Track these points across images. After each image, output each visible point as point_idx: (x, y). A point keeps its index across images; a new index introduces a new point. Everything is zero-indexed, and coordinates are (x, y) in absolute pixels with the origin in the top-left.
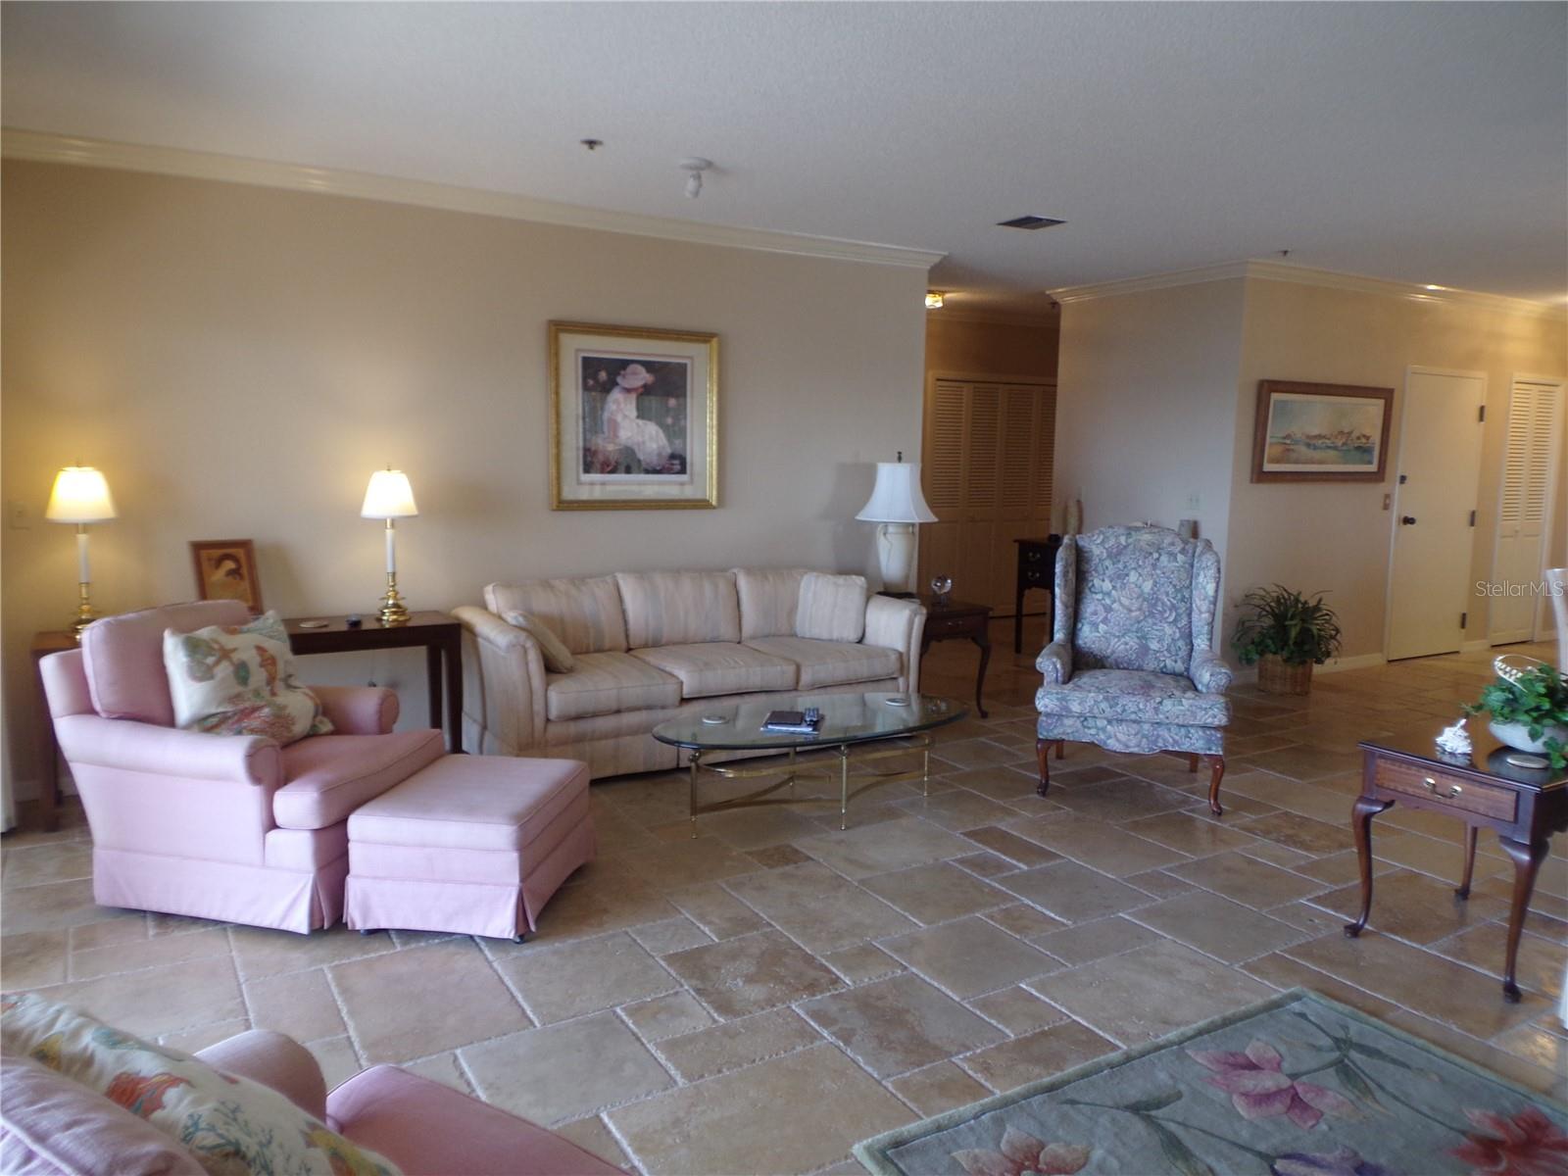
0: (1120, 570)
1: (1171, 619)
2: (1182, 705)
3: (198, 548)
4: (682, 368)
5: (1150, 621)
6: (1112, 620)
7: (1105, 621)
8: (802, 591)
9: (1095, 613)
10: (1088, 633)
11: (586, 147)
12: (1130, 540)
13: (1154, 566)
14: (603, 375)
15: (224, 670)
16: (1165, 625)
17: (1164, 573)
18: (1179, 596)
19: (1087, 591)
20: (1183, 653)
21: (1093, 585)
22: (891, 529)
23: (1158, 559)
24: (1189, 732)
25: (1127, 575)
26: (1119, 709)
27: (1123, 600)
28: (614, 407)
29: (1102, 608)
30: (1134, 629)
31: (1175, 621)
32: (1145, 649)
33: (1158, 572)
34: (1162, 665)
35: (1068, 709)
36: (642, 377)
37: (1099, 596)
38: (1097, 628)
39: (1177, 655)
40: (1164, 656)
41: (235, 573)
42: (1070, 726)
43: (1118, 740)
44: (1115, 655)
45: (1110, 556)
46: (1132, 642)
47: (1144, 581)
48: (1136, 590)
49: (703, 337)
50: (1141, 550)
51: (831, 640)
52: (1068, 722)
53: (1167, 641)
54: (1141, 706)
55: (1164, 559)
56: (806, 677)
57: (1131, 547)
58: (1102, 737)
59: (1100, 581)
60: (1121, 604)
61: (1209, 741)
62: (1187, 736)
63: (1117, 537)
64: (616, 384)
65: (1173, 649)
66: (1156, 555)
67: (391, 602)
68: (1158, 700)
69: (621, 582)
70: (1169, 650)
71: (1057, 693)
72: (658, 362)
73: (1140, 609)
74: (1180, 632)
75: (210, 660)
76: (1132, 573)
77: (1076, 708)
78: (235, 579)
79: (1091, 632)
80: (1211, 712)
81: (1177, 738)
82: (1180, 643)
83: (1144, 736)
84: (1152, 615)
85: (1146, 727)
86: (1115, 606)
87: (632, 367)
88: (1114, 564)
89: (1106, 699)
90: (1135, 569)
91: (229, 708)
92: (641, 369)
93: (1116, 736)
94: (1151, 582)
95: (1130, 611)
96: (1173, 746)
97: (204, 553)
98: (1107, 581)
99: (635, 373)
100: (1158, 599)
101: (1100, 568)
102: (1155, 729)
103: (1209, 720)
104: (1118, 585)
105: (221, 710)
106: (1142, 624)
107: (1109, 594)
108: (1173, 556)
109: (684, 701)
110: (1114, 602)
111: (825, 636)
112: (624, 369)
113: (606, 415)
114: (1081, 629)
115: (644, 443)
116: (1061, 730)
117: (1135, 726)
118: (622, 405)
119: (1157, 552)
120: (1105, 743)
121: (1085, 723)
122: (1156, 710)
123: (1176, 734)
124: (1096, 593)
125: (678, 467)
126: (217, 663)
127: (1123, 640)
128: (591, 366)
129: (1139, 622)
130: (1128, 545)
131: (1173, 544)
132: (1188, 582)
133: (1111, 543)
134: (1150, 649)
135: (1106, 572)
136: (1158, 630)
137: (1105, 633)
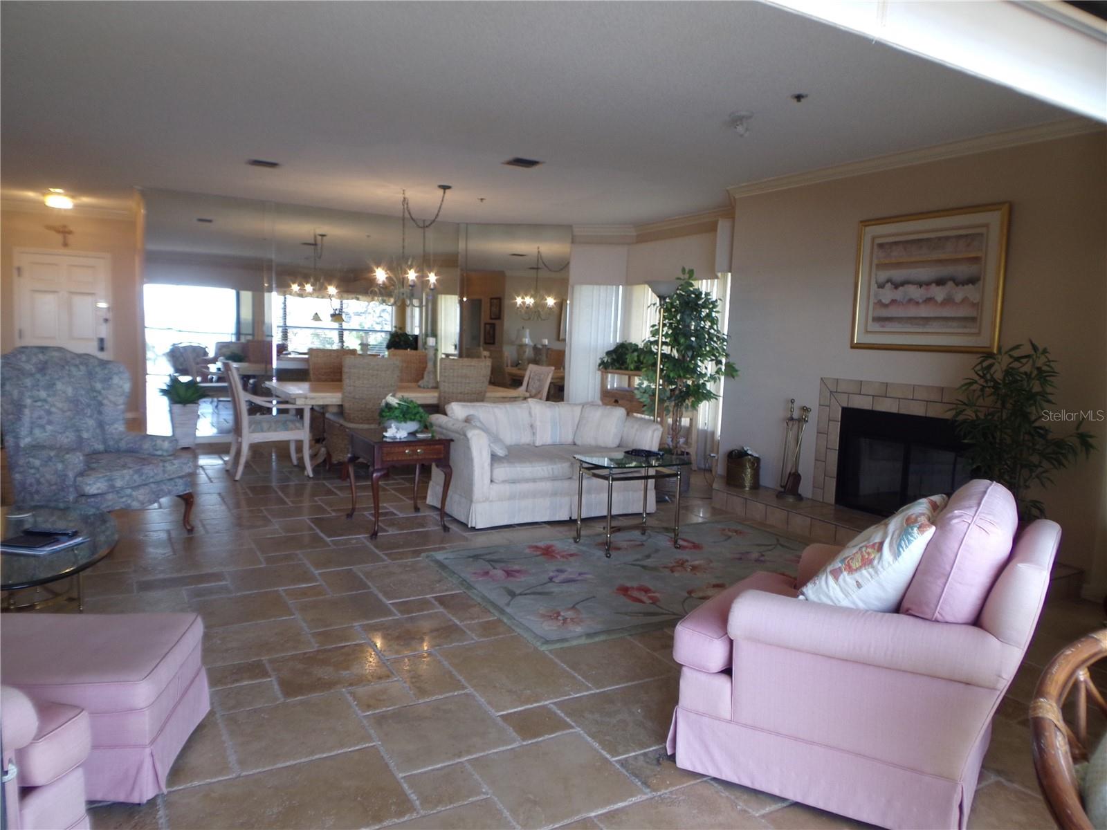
0: (48, 381)
1: (89, 414)
2: (174, 465)
5: (77, 417)
6: (54, 421)
9: (40, 418)
12: (47, 357)
13: (70, 376)
16: (87, 419)
17: (76, 380)
18: (88, 396)
20: (101, 437)
23: (69, 370)
25: (54, 384)
27: (58, 404)
29: (43, 412)
32: (80, 438)
33: (73, 380)
35: (113, 487)
37: (40, 404)
38: (45, 429)
39: (98, 439)
40: (92, 441)
42: (112, 500)
45: (38, 370)
46: (71, 435)
47: (67, 387)
48: (64, 395)
50: (57, 365)
53: (91, 430)
54: (155, 472)
57: (50, 362)
58: (129, 502)
60: (58, 408)
61: (186, 485)
63: (36, 355)
70: (93, 437)
71: (104, 477)
73: (69, 410)
76: (57, 382)
79: (41, 433)
80: (188, 465)
84: (77, 413)
85: (153, 485)
86: (53, 409)
88: (42, 377)
89: (135, 472)
90: (58, 379)
94: (71, 388)
95: (64, 412)
98: (42, 391)
100: (78, 400)
102: (158, 486)
103: (187, 471)
104: (51, 393)
106: (73, 421)
107: (46, 401)
108: (76, 366)
110: (51, 406)
116: (106, 505)
117: (146, 487)
119: (67, 365)
120: (130, 505)
121: (120, 495)
122: (164, 471)
123: (169, 486)
127: (65, 435)
129: (71, 419)
130: (46, 362)
131: (73, 358)
132: (90, 386)
133: (34, 360)
134: (84, 439)
135: (39, 383)
136: (84, 423)
137: (52, 431)
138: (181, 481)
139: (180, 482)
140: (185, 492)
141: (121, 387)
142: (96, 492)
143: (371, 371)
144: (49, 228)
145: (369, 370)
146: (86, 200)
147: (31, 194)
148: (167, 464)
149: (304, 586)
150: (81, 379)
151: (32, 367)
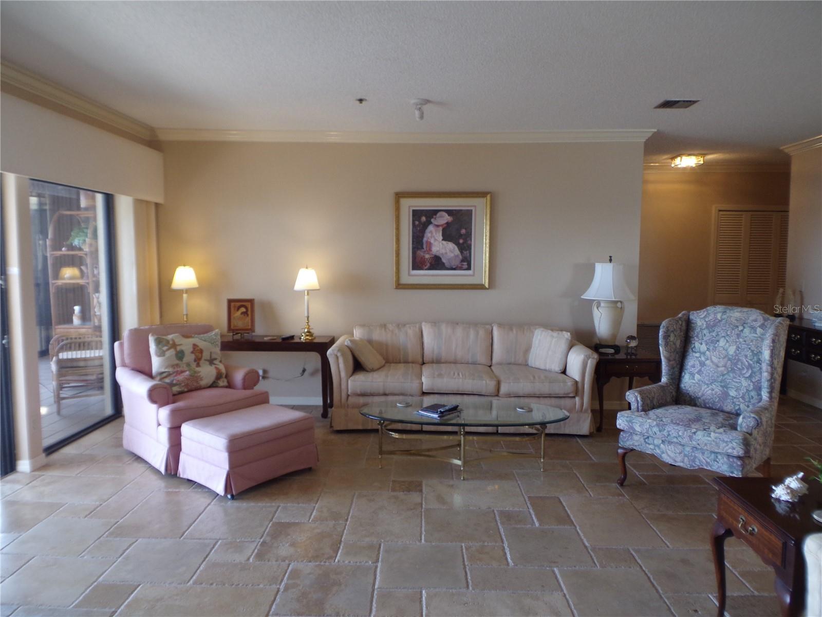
0: (713, 337)
1: (747, 375)
2: (710, 437)
3: (230, 302)
4: (469, 213)
5: (731, 375)
6: (704, 372)
7: (699, 372)
8: (534, 340)
9: (693, 366)
10: (687, 380)
11: (358, 102)
12: (724, 316)
13: (738, 336)
14: (424, 219)
15: (171, 353)
16: (743, 379)
17: (745, 341)
18: (755, 358)
19: (690, 350)
21: (695, 347)
22: (602, 305)
23: (742, 331)
24: (717, 457)
25: (718, 341)
26: (665, 433)
27: (714, 359)
28: (429, 235)
29: (698, 362)
30: (719, 380)
31: (750, 377)
32: (726, 395)
34: (737, 408)
36: (445, 219)
37: (697, 355)
38: (694, 377)
39: (750, 402)
40: (739, 401)
41: (245, 313)
42: (637, 441)
43: (668, 455)
44: (705, 397)
45: (707, 327)
46: (718, 389)
47: (730, 346)
48: (724, 352)
49: (482, 194)
51: (545, 370)
52: (636, 438)
53: (743, 390)
54: (680, 434)
55: (747, 331)
56: (504, 389)
58: (658, 451)
59: (699, 345)
60: (712, 362)
61: (731, 466)
62: (715, 460)
63: (715, 314)
64: (431, 223)
65: (747, 397)
66: (741, 328)
67: (306, 330)
68: (694, 430)
69: (423, 327)
70: (743, 397)
72: (455, 210)
73: (725, 366)
74: (754, 384)
75: (165, 348)
76: (722, 340)
77: (638, 428)
78: (245, 315)
79: (689, 379)
80: (730, 445)
81: (709, 460)
82: (753, 393)
83: (685, 455)
84: (733, 370)
85: (686, 449)
86: (708, 362)
87: (439, 214)
88: (710, 333)
89: (658, 425)
91: (170, 370)
92: (446, 215)
93: (667, 452)
94: (735, 347)
95: (718, 366)
96: (706, 466)
97: (232, 304)
98: (704, 345)
99: (441, 217)
100: (739, 360)
101: (700, 335)
102: (693, 452)
103: (730, 451)
104: (711, 348)
105: (166, 370)
106: (725, 377)
107: (704, 353)
109: (424, 394)
110: (707, 359)
111: (542, 367)
112: (436, 215)
113: (425, 239)
114: (684, 376)
115: (446, 253)
116: (631, 443)
118: (434, 234)
119: (742, 325)
120: (661, 456)
121: (646, 440)
122: (692, 438)
123: (708, 458)
124: (695, 352)
125: (466, 267)
126: (168, 350)
127: (711, 387)
128: (417, 214)
129: (723, 375)
131: (755, 320)
134: (730, 396)
135: (704, 338)
136: (737, 382)
137: (699, 381)
150: (752, 341)
151: (705, 323)
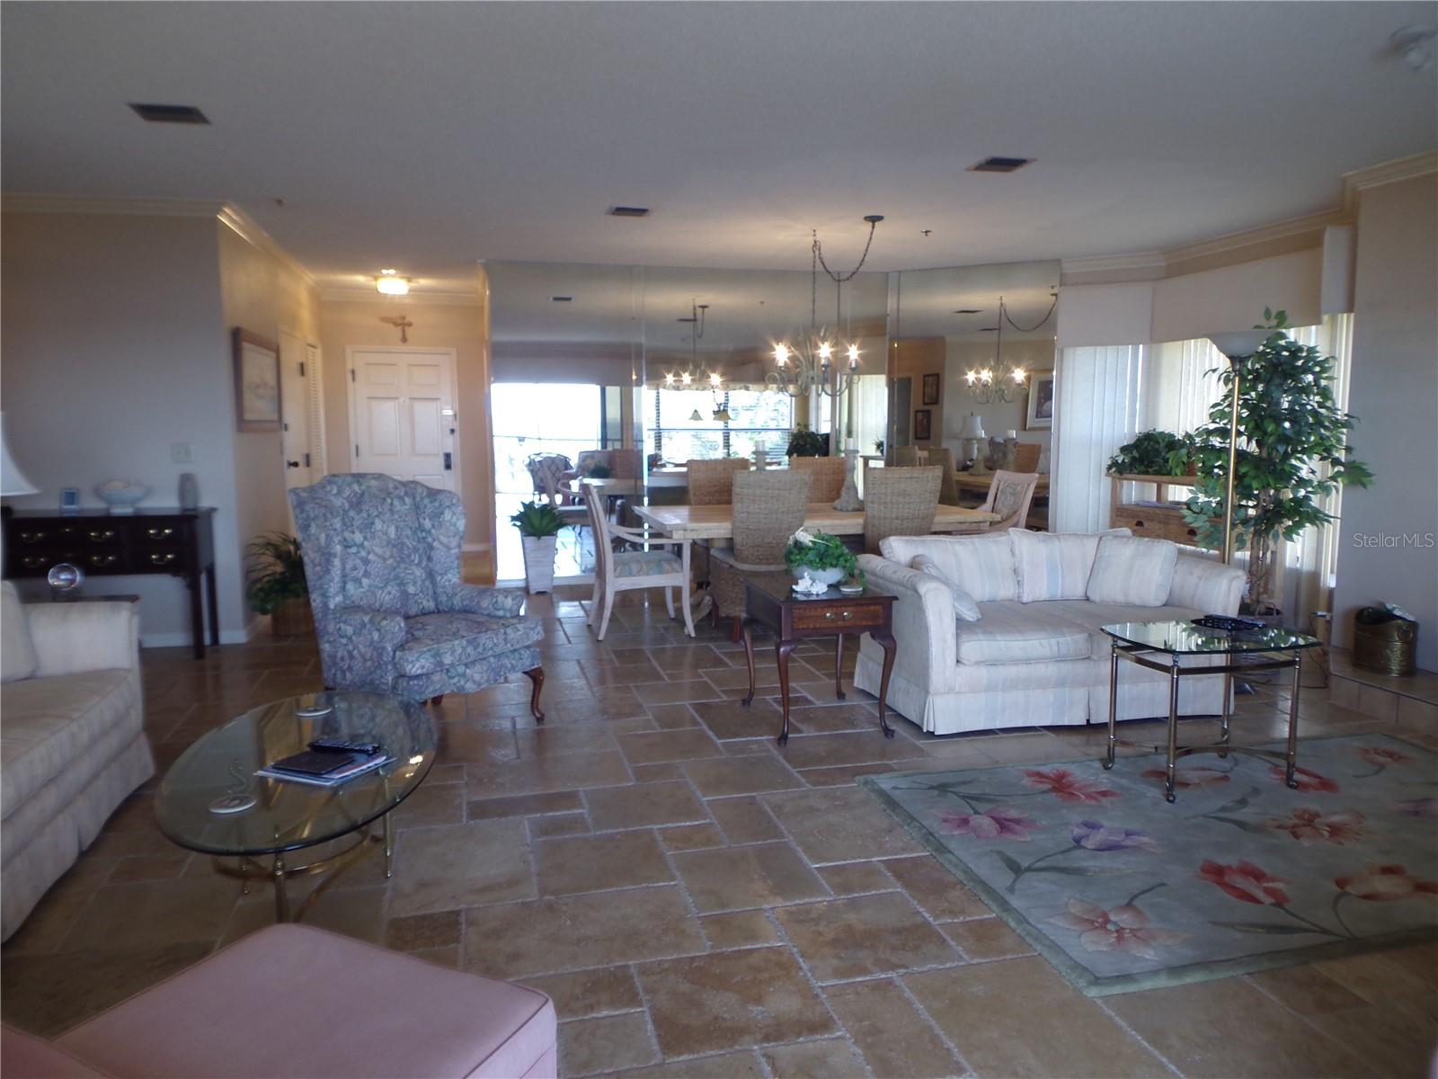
0: (365, 519)
1: (416, 561)
2: (518, 630)
5: (402, 566)
6: (372, 572)
7: (366, 574)
9: (355, 568)
10: (352, 591)
12: (363, 487)
13: (392, 511)
16: (414, 567)
17: (400, 517)
18: (416, 539)
20: (431, 592)
23: (392, 504)
25: (373, 523)
26: (480, 650)
27: (376, 549)
29: (358, 561)
30: (392, 577)
31: (419, 564)
32: (405, 594)
33: (396, 516)
34: (421, 607)
35: (440, 664)
37: (354, 550)
38: (361, 583)
40: (420, 598)
42: (438, 682)
45: (352, 506)
46: (394, 590)
47: (388, 527)
48: (384, 537)
50: (376, 497)
52: (438, 677)
53: (419, 582)
55: (396, 503)
57: (366, 494)
58: (462, 683)
59: (352, 535)
60: (376, 554)
62: (521, 659)
65: (424, 589)
70: (422, 591)
71: (429, 651)
73: (392, 556)
76: (377, 521)
77: (447, 660)
79: (356, 589)
81: (514, 663)
82: (427, 583)
83: (493, 670)
84: (402, 560)
85: (492, 660)
86: (371, 557)
90: (377, 516)
93: (472, 678)
94: (393, 527)
95: (384, 559)
98: (357, 533)
100: (403, 543)
101: (346, 520)
104: (368, 535)
106: (396, 571)
107: (362, 545)
108: (401, 498)
110: (369, 553)
117: (484, 662)
120: (464, 688)
121: (450, 674)
122: (506, 641)
123: (513, 659)
124: (349, 547)
127: (386, 591)
129: (394, 569)
130: (363, 494)
132: (417, 523)
133: (347, 492)
134: (410, 594)
135: (354, 523)
136: (409, 574)
137: (370, 586)
138: (528, 652)
139: (526, 654)
140: (533, 668)
141: (455, 525)
142: (419, 672)
143: (770, 491)
144: (384, 320)
145: (768, 489)
146: (423, 282)
147: (360, 279)
148: (509, 631)
149: (688, 823)
150: (406, 516)
151: (345, 501)
